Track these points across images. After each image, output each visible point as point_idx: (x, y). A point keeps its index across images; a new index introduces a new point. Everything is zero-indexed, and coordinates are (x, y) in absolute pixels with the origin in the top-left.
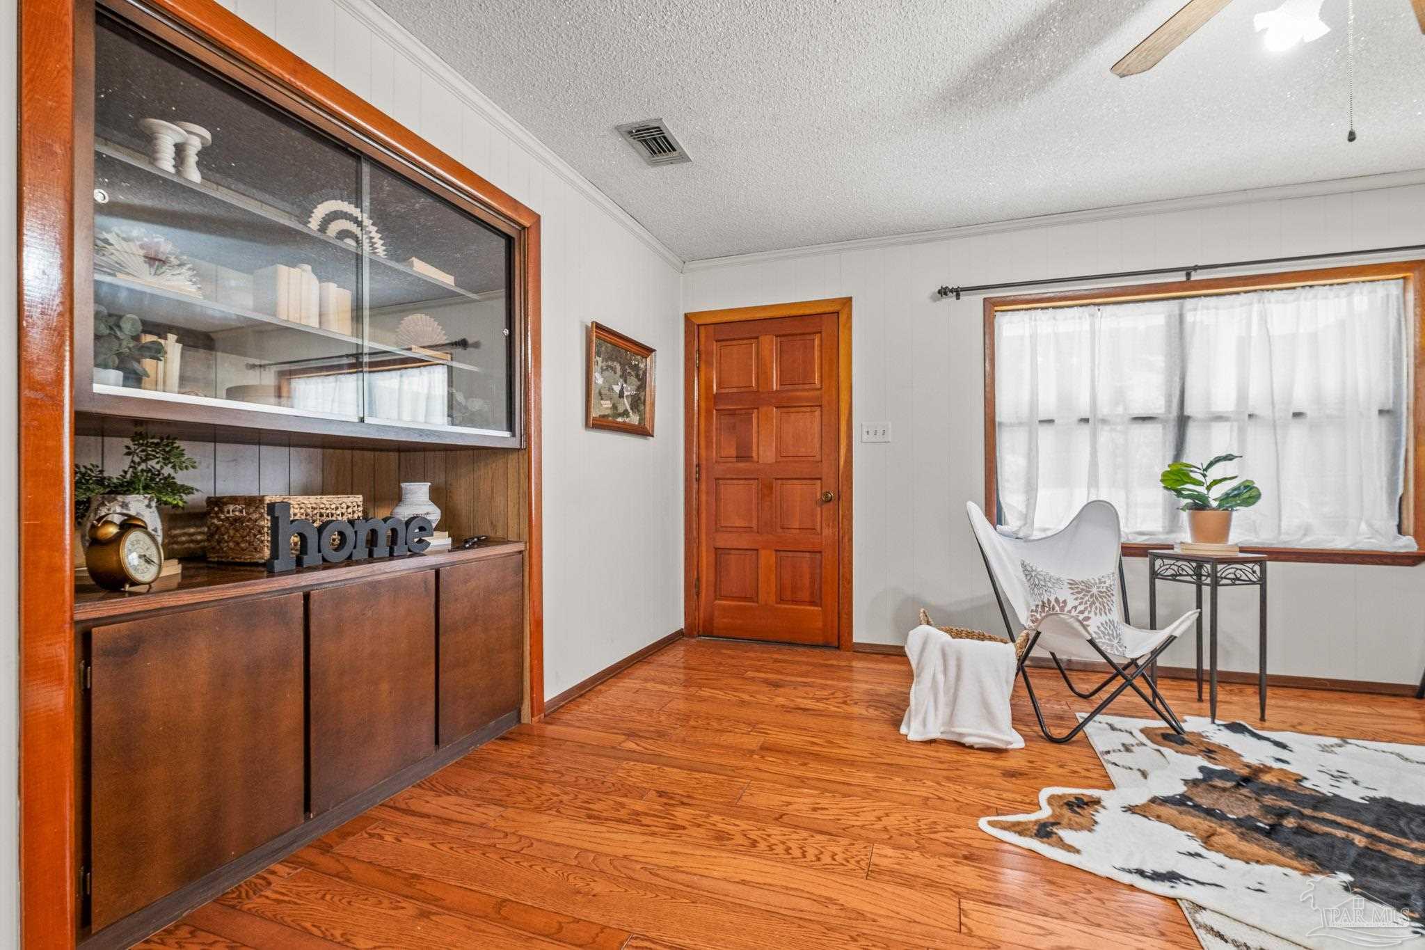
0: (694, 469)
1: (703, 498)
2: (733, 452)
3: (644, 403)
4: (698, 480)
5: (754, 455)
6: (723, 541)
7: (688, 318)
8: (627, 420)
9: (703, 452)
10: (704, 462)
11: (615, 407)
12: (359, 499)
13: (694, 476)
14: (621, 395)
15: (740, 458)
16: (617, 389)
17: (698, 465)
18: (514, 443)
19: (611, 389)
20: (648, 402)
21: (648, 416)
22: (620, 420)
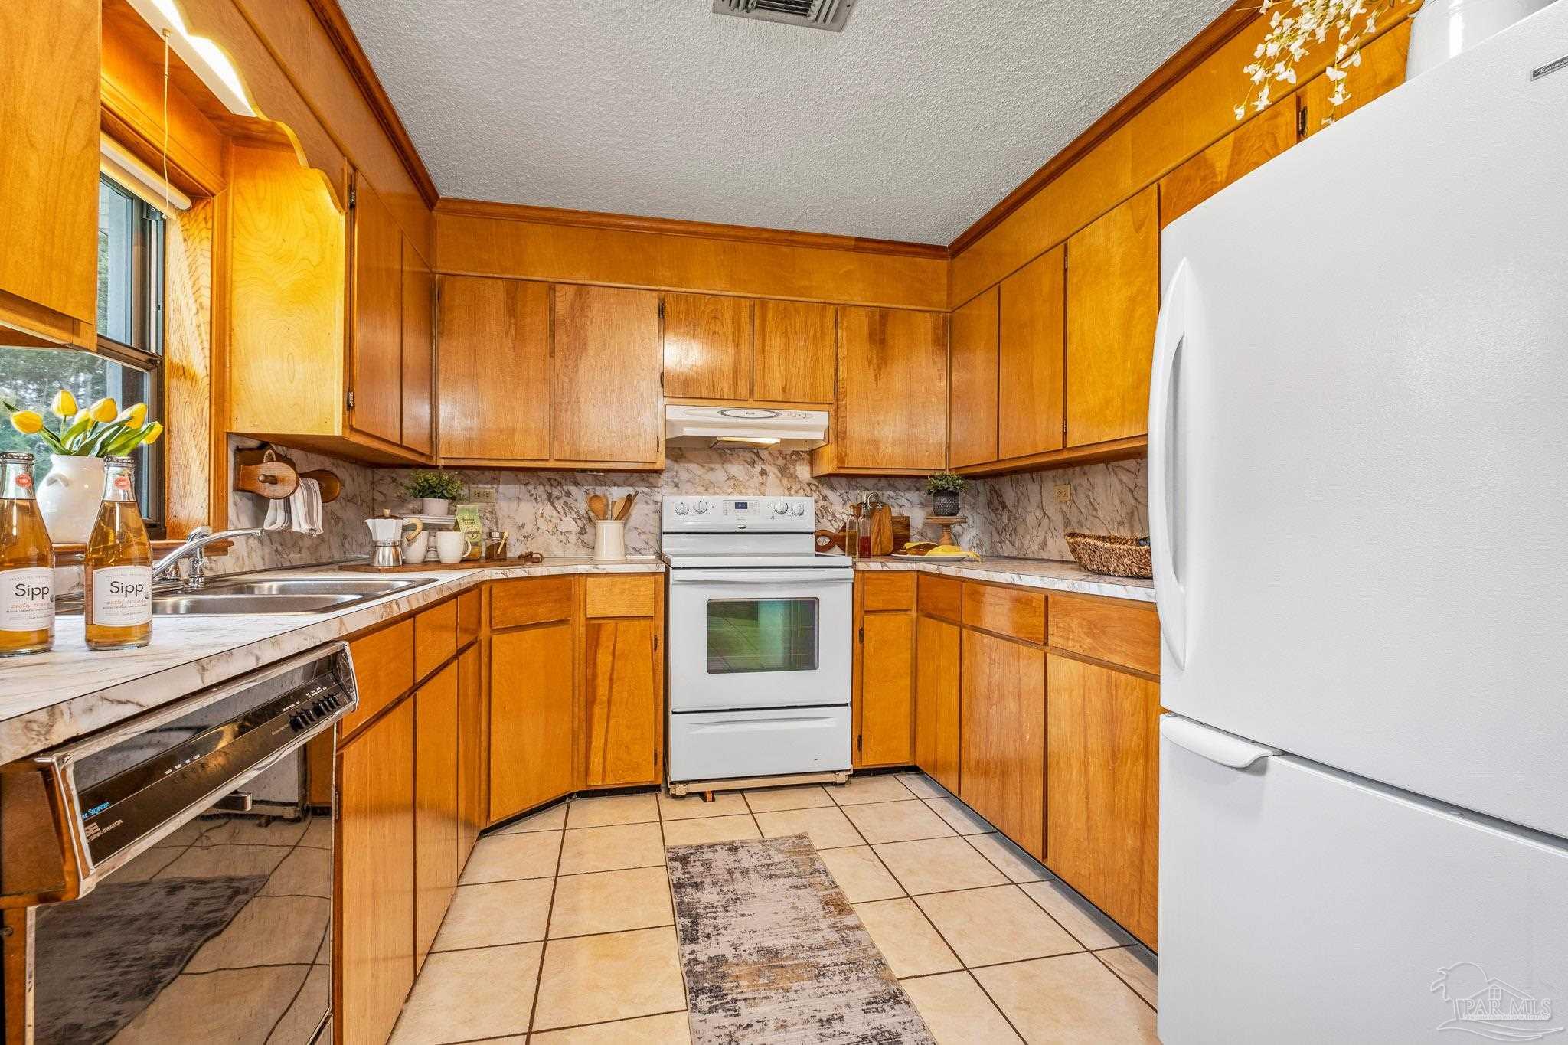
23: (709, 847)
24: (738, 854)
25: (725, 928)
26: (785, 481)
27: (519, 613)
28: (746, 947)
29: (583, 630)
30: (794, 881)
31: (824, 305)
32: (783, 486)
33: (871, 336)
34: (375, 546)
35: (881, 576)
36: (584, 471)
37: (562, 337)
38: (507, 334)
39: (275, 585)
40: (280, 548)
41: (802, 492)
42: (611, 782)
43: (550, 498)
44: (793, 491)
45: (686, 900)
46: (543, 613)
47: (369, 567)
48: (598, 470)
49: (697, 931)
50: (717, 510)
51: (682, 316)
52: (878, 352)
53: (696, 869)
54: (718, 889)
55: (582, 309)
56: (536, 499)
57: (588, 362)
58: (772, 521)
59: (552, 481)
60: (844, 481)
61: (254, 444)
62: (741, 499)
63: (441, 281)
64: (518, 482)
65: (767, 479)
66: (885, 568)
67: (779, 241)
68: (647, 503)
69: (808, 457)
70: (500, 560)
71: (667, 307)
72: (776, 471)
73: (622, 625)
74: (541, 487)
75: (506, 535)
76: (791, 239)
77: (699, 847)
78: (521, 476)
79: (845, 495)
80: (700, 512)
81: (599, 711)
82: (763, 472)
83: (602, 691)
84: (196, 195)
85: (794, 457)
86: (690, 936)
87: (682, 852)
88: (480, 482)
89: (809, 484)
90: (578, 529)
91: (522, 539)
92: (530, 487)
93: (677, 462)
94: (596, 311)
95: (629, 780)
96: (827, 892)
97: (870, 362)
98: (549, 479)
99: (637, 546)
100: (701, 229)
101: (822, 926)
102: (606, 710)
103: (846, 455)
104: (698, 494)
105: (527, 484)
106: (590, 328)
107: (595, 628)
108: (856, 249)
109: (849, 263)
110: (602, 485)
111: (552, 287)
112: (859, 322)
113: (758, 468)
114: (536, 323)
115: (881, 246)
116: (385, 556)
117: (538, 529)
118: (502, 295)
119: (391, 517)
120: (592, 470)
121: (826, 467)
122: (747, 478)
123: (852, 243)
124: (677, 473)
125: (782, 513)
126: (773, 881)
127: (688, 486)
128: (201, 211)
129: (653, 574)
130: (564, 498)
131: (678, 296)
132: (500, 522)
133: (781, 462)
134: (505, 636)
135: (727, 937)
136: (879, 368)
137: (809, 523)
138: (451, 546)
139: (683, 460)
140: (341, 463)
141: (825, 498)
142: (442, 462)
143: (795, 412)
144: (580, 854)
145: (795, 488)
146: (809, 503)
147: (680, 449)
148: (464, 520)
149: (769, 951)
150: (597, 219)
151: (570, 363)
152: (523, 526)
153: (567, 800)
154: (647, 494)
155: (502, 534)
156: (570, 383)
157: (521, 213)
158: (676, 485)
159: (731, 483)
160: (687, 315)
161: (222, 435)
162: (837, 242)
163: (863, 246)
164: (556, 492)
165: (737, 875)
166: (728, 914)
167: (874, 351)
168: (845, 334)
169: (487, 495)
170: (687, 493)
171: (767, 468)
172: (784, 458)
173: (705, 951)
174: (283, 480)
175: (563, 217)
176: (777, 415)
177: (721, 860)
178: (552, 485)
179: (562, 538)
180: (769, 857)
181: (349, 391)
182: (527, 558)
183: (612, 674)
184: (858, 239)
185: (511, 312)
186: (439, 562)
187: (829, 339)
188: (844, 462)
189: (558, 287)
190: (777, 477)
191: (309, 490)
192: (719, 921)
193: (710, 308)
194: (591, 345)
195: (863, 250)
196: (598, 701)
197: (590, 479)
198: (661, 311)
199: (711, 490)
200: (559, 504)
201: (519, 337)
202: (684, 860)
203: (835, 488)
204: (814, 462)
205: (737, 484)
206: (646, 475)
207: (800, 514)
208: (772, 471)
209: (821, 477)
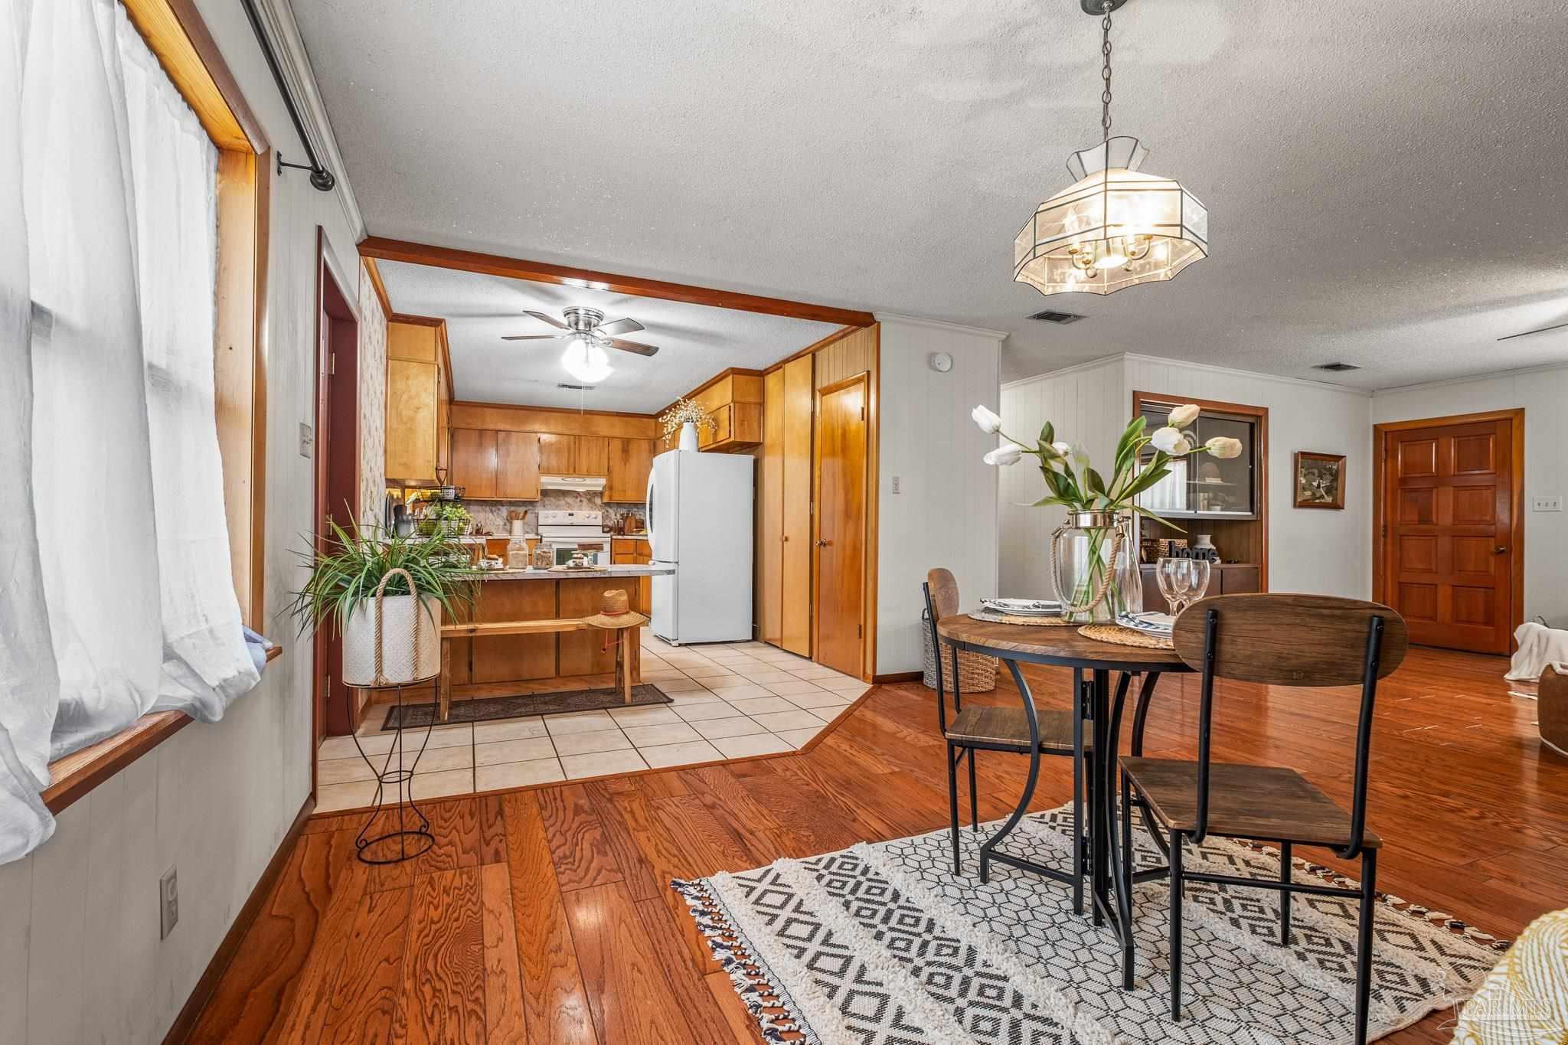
0: (1382, 529)
1: (1389, 548)
2: (1416, 518)
3: (1337, 489)
4: (1385, 536)
5: (1434, 519)
6: (1405, 577)
7: (1375, 427)
8: (1323, 501)
9: (1389, 518)
10: (1389, 526)
11: (1314, 494)
12: (1186, 541)
13: (1382, 533)
14: (1319, 486)
15: (1420, 522)
16: (1315, 484)
17: (1385, 526)
18: (1254, 518)
19: (1311, 485)
20: (1340, 489)
21: (1339, 496)
22: (1317, 501)
26: (590, 505)
31: (604, 437)
32: (589, 507)
33: (622, 449)
36: (504, 501)
41: (597, 509)
44: (593, 509)
50: (562, 516)
52: (626, 455)
55: (508, 441)
58: (584, 520)
60: (614, 505)
62: (571, 512)
64: (478, 505)
65: (582, 503)
68: (532, 513)
69: (601, 495)
71: (541, 439)
72: (587, 501)
79: (615, 511)
80: (554, 517)
82: (580, 501)
85: (595, 496)
89: (600, 506)
90: (504, 522)
93: (545, 498)
94: (513, 440)
97: (622, 460)
98: (491, 504)
99: (529, 529)
103: (612, 495)
104: (553, 510)
106: (511, 448)
108: (616, 416)
110: (513, 506)
111: (496, 432)
112: (618, 444)
113: (578, 500)
117: (487, 523)
118: (476, 435)
121: (606, 500)
122: (574, 504)
124: (545, 502)
125: (588, 517)
130: (498, 511)
136: (625, 462)
137: (599, 521)
139: (547, 497)
141: (607, 512)
143: (591, 479)
145: (594, 507)
146: (600, 514)
154: (532, 510)
158: (544, 507)
159: (567, 505)
162: (609, 414)
163: (619, 415)
164: (494, 509)
167: (624, 455)
168: (612, 448)
170: (549, 509)
171: (582, 499)
172: (588, 496)
176: (584, 480)
178: (492, 506)
179: (498, 525)
184: (617, 413)
187: (606, 450)
188: (612, 498)
189: (499, 432)
190: (586, 503)
194: (511, 454)
199: (559, 508)
203: (611, 508)
204: (602, 498)
205: (569, 506)
206: (532, 503)
207: (596, 518)
208: (585, 501)
209: (605, 504)
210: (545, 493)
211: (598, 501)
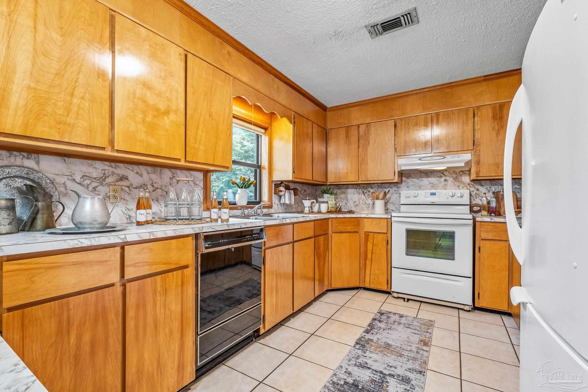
23: (393, 313)
24: (402, 318)
25: (379, 334)
26: (456, 183)
27: (341, 228)
28: (382, 341)
29: (363, 235)
30: (414, 331)
31: (467, 110)
32: (455, 185)
33: (494, 117)
34: (304, 207)
35: (491, 224)
36: (374, 183)
37: (362, 142)
38: (346, 143)
39: (277, 216)
40: (286, 207)
41: (465, 187)
42: (372, 286)
43: (363, 193)
44: (460, 187)
45: (374, 323)
46: (349, 229)
47: (302, 212)
48: (378, 183)
49: (370, 331)
50: (424, 196)
51: (403, 127)
52: (498, 124)
53: (384, 317)
54: (386, 325)
55: (368, 131)
56: (359, 193)
57: (370, 148)
58: (447, 200)
59: (364, 188)
60: (488, 182)
61: (279, 182)
62: (433, 191)
63: (329, 131)
64: (354, 188)
65: (447, 183)
66: (492, 221)
67: (445, 88)
68: (397, 194)
69: (468, 172)
70: (339, 212)
71: (398, 124)
72: (452, 180)
73: (376, 235)
74: (361, 189)
75: (340, 205)
76: (451, 86)
77: (390, 312)
78: (355, 186)
79: (489, 188)
80: (415, 197)
81: (368, 262)
82: (446, 180)
83: (369, 256)
84: (266, 129)
85: (461, 173)
86: (367, 332)
87: (383, 312)
88: (343, 189)
89: (469, 184)
90: (372, 203)
91: (355, 206)
92: (357, 190)
93: (408, 178)
94: (373, 130)
95: (378, 287)
96: (425, 339)
97: (493, 129)
98: (363, 187)
99: (393, 209)
100: (410, 93)
101: (413, 346)
102: (370, 262)
103: (480, 171)
104: (417, 190)
105: (356, 189)
106: (370, 137)
107: (367, 234)
108: (484, 80)
109: (483, 87)
110: (380, 188)
111: (359, 126)
112: (488, 113)
113: (443, 179)
114: (354, 138)
115: (499, 75)
116: (307, 210)
117: (360, 203)
118: (344, 132)
119: (308, 200)
120: (376, 183)
121: (473, 177)
122: (438, 183)
123: (483, 78)
124: (408, 182)
125: (452, 197)
126: (408, 329)
127: (413, 187)
128: (267, 132)
129: (387, 218)
130: (368, 193)
131: (401, 119)
132: (348, 201)
133: (454, 175)
134: (336, 234)
135: (379, 336)
136: (499, 130)
137: (466, 200)
138: (324, 208)
139: (410, 177)
140: (305, 185)
141: (478, 190)
142: (329, 184)
143: (453, 156)
144: (353, 303)
145: (461, 186)
146: (466, 193)
147: (409, 174)
148: (330, 200)
149: (388, 344)
150: (373, 101)
151: (365, 149)
152: (355, 202)
153: (360, 289)
154: (397, 191)
155: (339, 204)
156: (365, 156)
157: (350, 105)
158: (408, 187)
159: (431, 185)
160: (405, 125)
161: (271, 181)
162: (475, 80)
163: (488, 78)
164: (365, 191)
165: (396, 323)
166: (384, 331)
167: (496, 123)
168: (479, 119)
169: (345, 193)
170: (412, 190)
171: (447, 178)
172: (456, 174)
173: (368, 336)
174: (283, 191)
175: (361, 103)
176: (444, 157)
177: (393, 318)
178: (364, 189)
179: (367, 206)
180: (413, 322)
181: (294, 168)
182: (351, 212)
183: (372, 251)
184: (484, 76)
185: (347, 137)
186: (321, 212)
187: (471, 122)
188: (479, 174)
189: (360, 126)
190: (452, 182)
191: (290, 193)
192: (379, 332)
193: (414, 121)
194: (371, 142)
195: (490, 80)
196: (368, 259)
197: (376, 186)
198: (395, 126)
199: (422, 188)
200: (366, 195)
201: (349, 144)
202: (382, 314)
203: (481, 185)
204: (470, 175)
205: (433, 186)
206: (391, 184)
207: (462, 197)
208: (450, 180)
209: (473, 181)
210: (402, 174)
211: (466, 179)
